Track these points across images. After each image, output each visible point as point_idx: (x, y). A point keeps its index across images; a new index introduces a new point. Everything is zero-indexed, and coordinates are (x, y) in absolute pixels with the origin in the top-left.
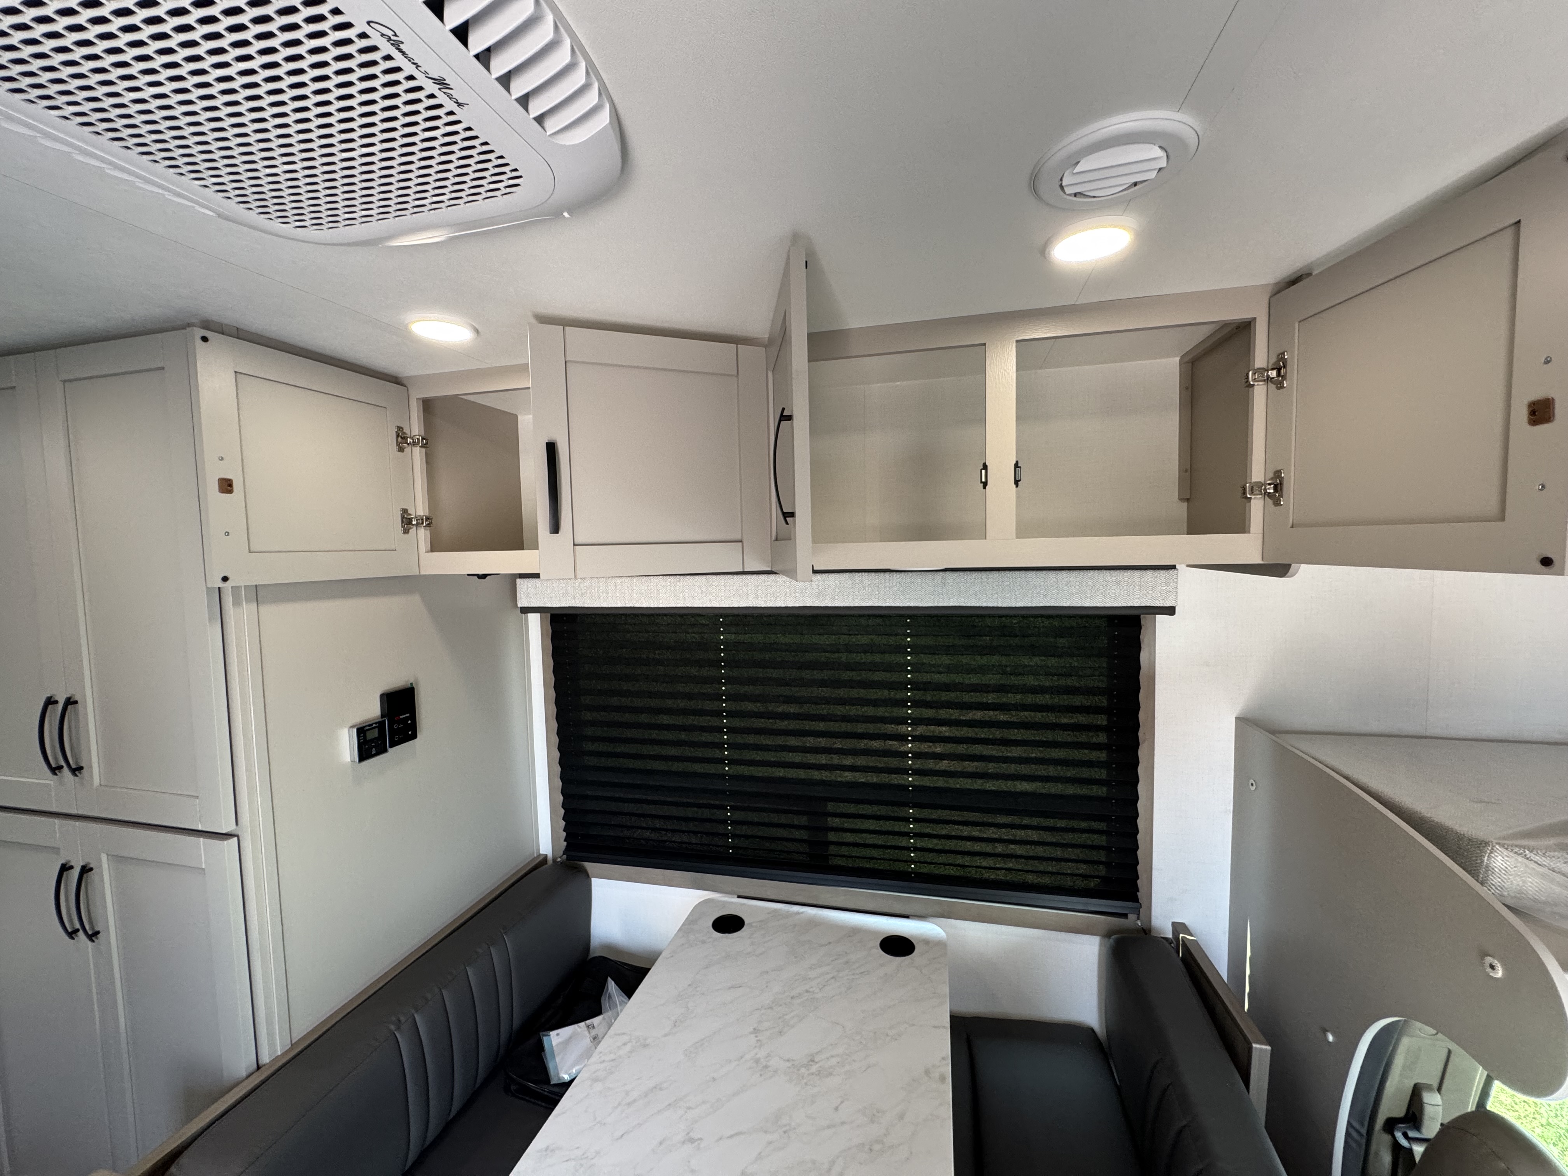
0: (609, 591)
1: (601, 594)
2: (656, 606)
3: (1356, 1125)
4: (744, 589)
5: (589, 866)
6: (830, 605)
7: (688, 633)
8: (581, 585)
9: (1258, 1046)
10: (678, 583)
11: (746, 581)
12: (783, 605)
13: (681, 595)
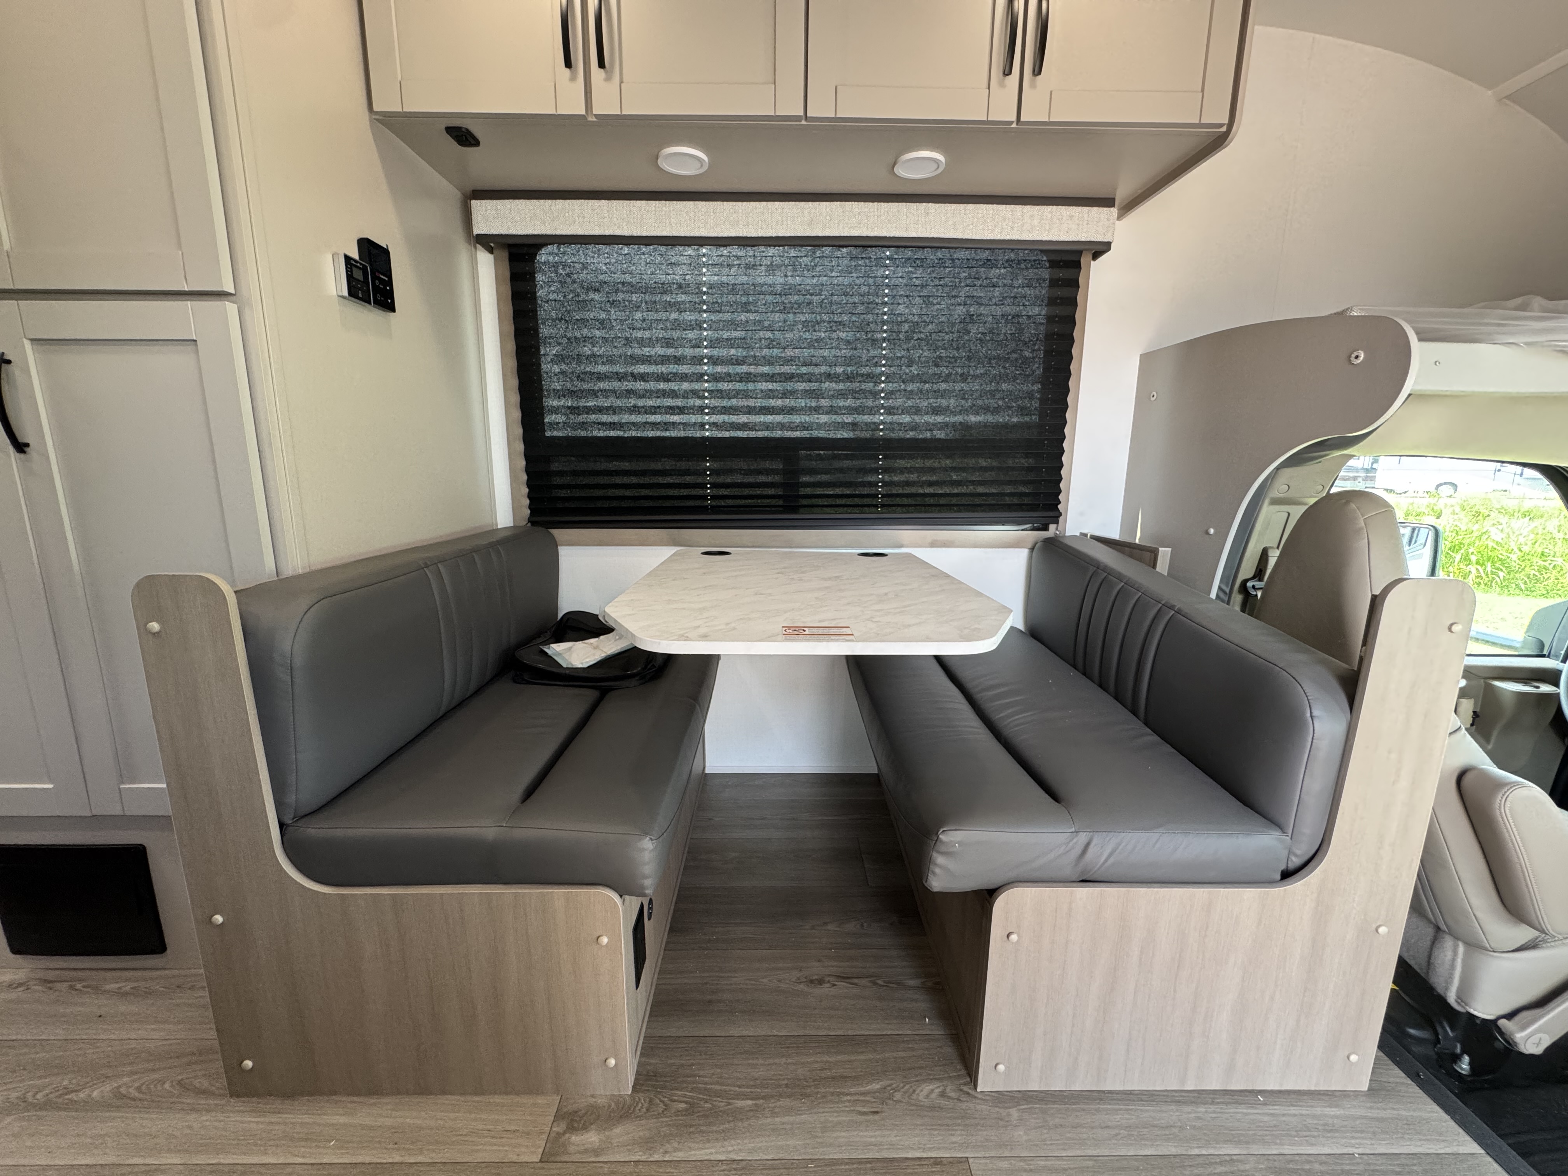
0: (586, 215)
1: (577, 218)
2: (639, 234)
3: (1224, 587)
4: (735, 215)
5: (557, 533)
6: (820, 235)
7: (669, 275)
8: (552, 208)
9: (1163, 549)
10: (664, 208)
11: (737, 208)
12: (774, 235)
13: (667, 221)
